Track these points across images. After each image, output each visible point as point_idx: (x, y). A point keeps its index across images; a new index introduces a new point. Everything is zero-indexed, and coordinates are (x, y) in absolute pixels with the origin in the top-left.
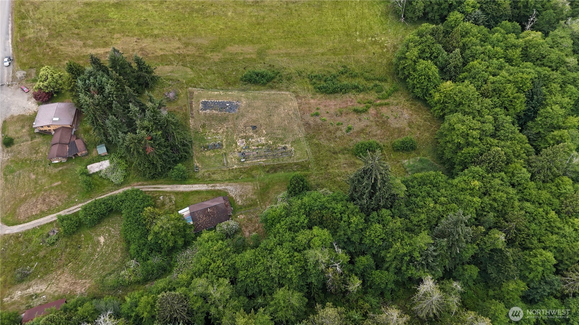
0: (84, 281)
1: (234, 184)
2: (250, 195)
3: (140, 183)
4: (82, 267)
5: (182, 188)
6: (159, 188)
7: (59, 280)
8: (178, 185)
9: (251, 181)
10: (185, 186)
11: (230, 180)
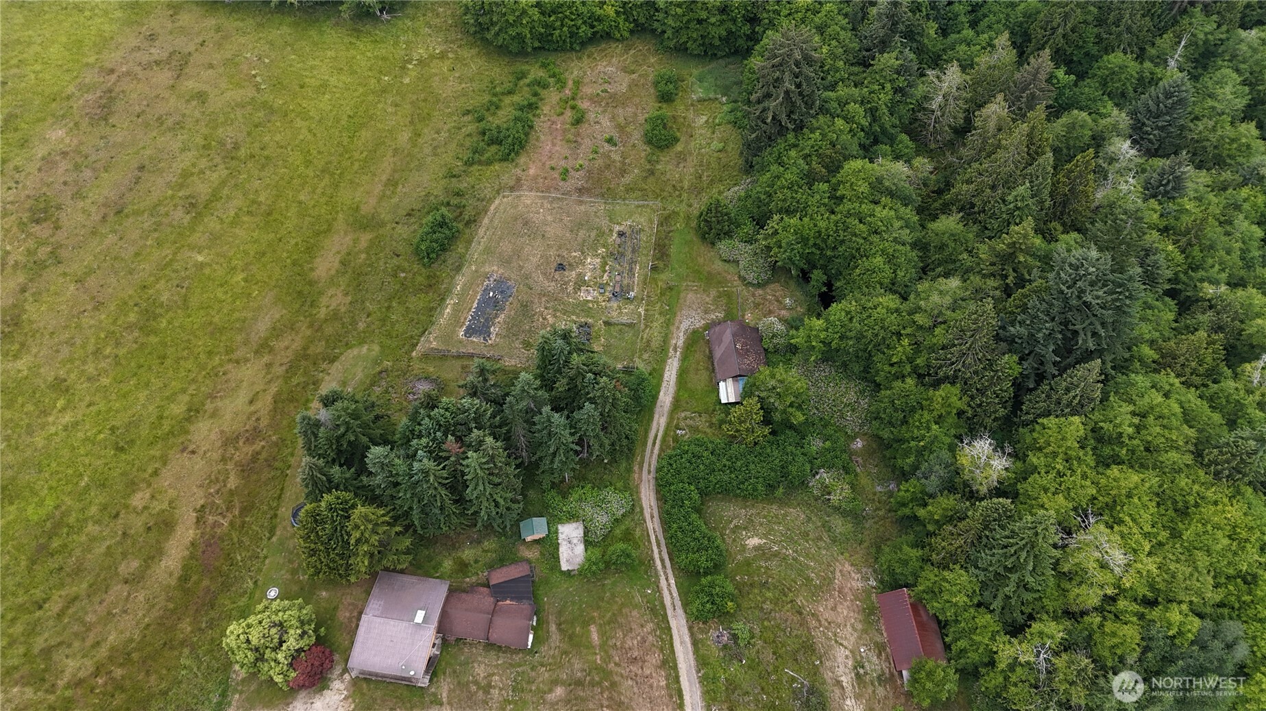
0: (838, 574)
1: (678, 318)
2: (708, 299)
3: (636, 468)
4: (808, 579)
5: (666, 397)
6: (656, 436)
7: (829, 623)
8: (659, 404)
9: (679, 293)
10: (662, 394)
11: (668, 324)
